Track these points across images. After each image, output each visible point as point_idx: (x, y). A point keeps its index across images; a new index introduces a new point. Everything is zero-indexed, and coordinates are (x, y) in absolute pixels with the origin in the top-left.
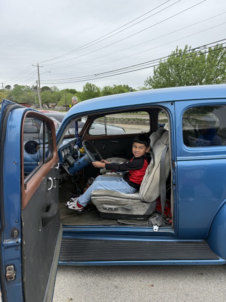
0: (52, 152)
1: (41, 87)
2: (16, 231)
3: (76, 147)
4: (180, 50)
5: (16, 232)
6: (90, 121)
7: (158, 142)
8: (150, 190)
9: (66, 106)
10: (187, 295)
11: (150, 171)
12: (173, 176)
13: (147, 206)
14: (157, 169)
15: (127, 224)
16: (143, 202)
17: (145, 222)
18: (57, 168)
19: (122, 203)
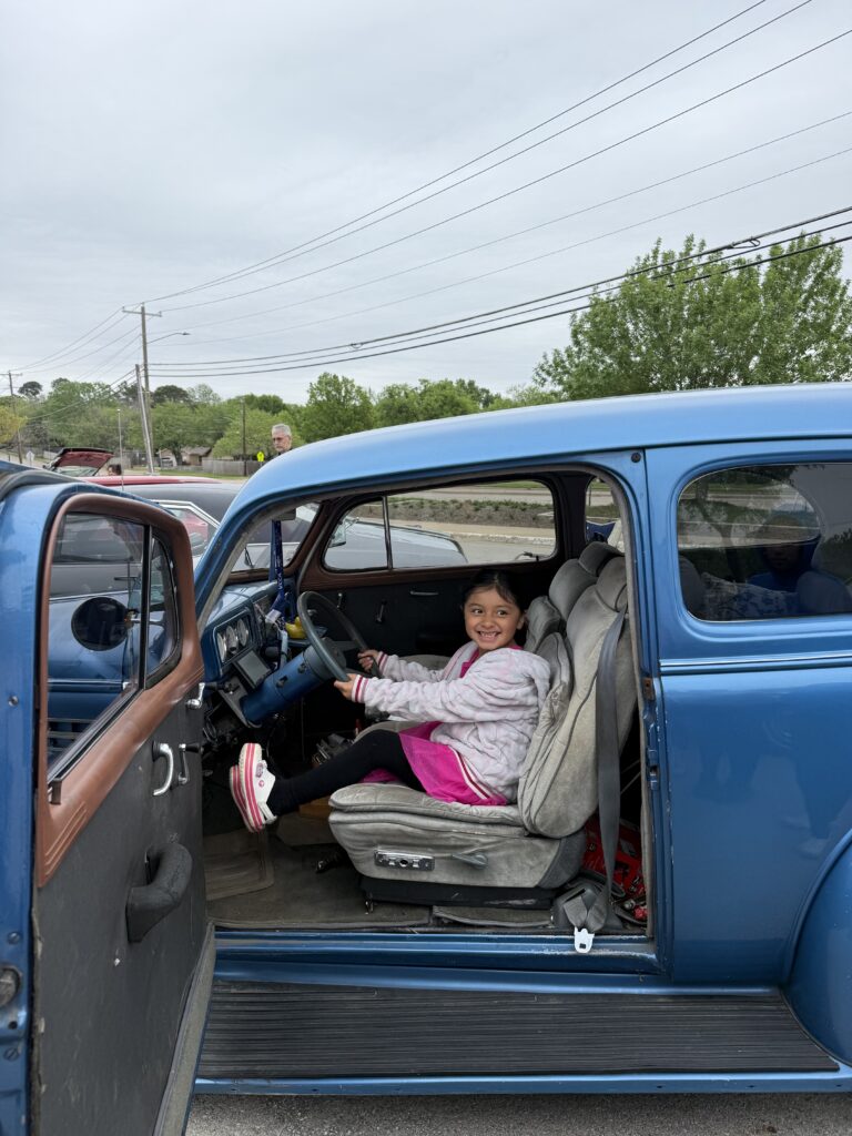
0: (178, 643)
1: (153, 388)
2: (8, 980)
3: (273, 616)
4: (669, 255)
5: (10, 985)
6: (331, 518)
7: (583, 598)
8: (560, 790)
9: (245, 458)
11: (558, 714)
12: (648, 734)
13: (548, 851)
14: (582, 705)
15: (471, 926)
16: (534, 834)
17: (540, 915)
18: (196, 703)
19: (448, 838)
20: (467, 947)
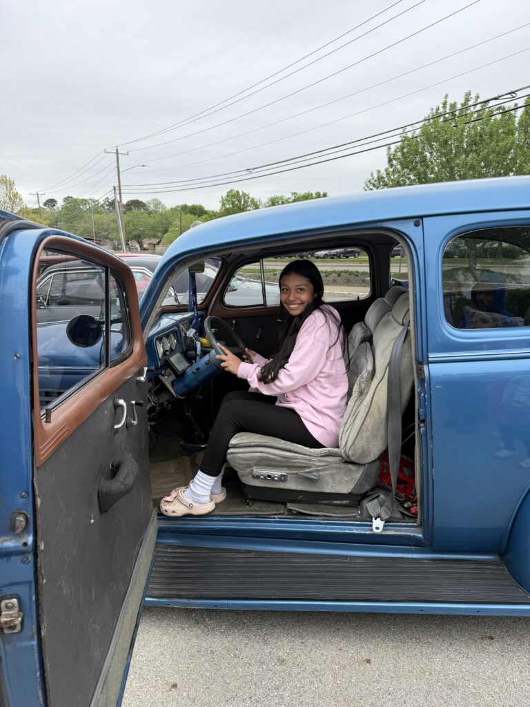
0: (131, 343)
1: (124, 202)
2: (21, 518)
3: (191, 333)
4: (453, 106)
5: (22, 521)
6: (228, 273)
7: (384, 319)
8: (364, 435)
10: (452, 686)
11: (364, 389)
12: (420, 401)
13: (357, 472)
14: (379, 383)
15: (310, 515)
16: (349, 462)
17: (351, 510)
18: (142, 379)
19: (296, 462)
20: (307, 528)
